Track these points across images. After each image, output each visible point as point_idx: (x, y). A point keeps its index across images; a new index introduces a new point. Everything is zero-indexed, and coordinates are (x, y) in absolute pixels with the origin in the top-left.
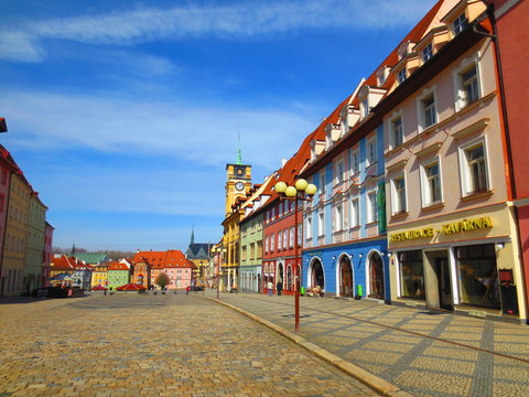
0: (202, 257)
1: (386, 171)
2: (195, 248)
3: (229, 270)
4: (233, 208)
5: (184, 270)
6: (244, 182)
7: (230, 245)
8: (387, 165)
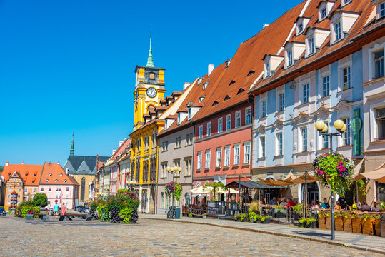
0: (84, 172)
1: (365, 100)
2: (75, 161)
3: (141, 189)
4: (145, 118)
5: (64, 188)
6: (157, 87)
7: (142, 160)
8: (365, 95)
